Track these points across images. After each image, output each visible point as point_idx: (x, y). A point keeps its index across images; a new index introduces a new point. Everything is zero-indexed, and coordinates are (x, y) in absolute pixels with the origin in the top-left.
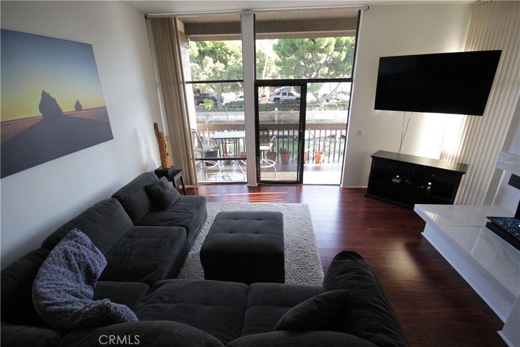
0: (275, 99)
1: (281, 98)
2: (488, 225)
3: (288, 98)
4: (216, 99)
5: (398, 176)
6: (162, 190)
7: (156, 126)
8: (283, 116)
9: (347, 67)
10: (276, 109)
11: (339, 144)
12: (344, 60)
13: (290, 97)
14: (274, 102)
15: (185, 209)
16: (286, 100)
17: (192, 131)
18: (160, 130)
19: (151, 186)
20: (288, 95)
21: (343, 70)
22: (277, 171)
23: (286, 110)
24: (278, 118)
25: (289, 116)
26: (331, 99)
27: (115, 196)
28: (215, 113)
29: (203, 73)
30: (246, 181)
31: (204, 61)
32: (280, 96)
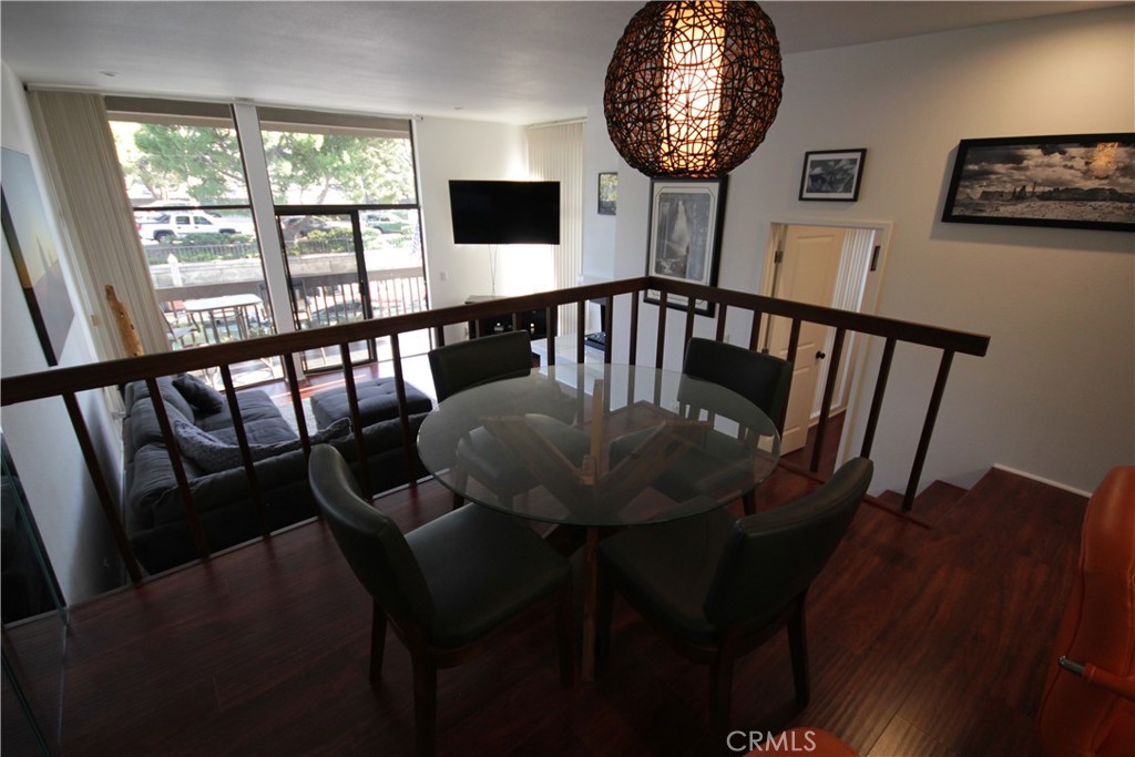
0: (159, 234)
1: (176, 231)
3: (196, 230)
8: (195, 274)
9: (332, 163)
10: (172, 258)
12: (322, 148)
13: (203, 229)
14: (156, 242)
16: (190, 236)
20: (196, 223)
21: (325, 168)
23: (199, 260)
24: (184, 280)
25: (210, 273)
26: (312, 229)
32: (172, 226)
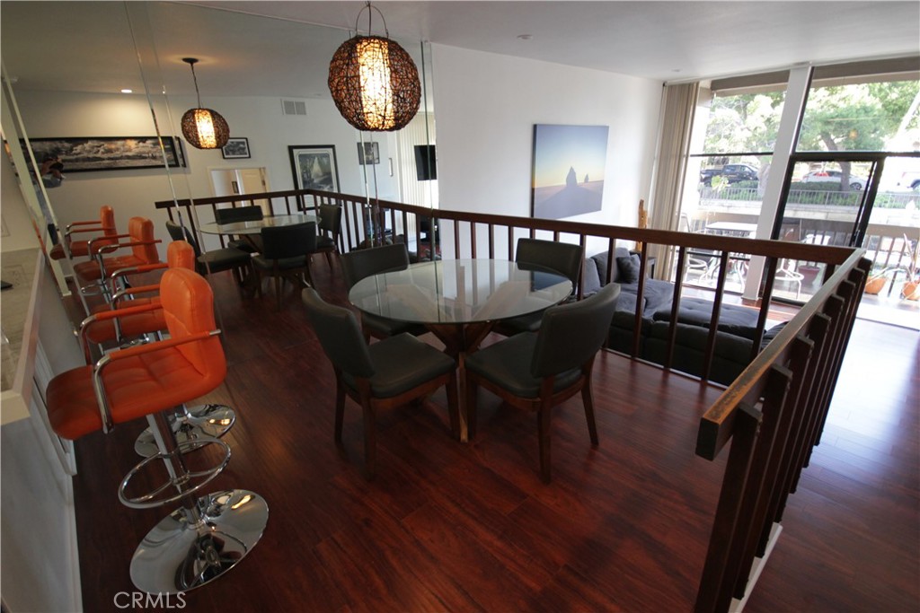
4: (758, 176)
6: (632, 265)
7: (641, 203)
17: (681, 215)
18: (644, 209)
19: (623, 258)
22: (802, 292)
27: (592, 258)
28: (747, 202)
29: (743, 126)
30: (742, 292)
31: (751, 105)
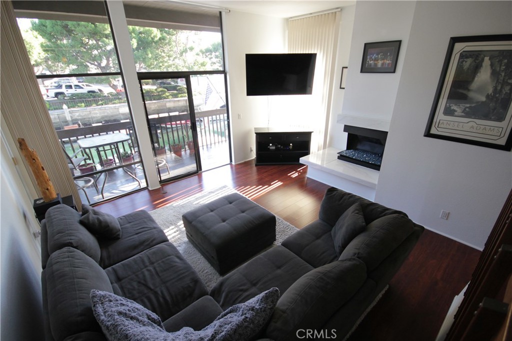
0: (57, 95)
1: (66, 93)
2: (339, 158)
3: (76, 92)
5: (271, 145)
8: (77, 114)
10: (65, 107)
11: (166, 135)
13: (79, 91)
14: (56, 99)
15: (144, 228)
16: (73, 95)
20: (75, 88)
24: (71, 117)
25: (86, 113)
32: (63, 90)
